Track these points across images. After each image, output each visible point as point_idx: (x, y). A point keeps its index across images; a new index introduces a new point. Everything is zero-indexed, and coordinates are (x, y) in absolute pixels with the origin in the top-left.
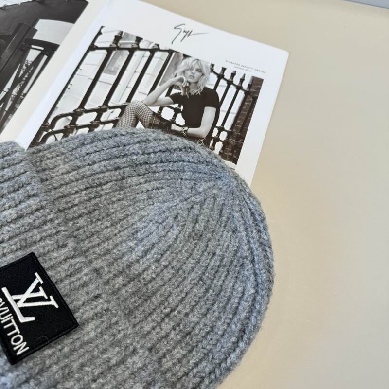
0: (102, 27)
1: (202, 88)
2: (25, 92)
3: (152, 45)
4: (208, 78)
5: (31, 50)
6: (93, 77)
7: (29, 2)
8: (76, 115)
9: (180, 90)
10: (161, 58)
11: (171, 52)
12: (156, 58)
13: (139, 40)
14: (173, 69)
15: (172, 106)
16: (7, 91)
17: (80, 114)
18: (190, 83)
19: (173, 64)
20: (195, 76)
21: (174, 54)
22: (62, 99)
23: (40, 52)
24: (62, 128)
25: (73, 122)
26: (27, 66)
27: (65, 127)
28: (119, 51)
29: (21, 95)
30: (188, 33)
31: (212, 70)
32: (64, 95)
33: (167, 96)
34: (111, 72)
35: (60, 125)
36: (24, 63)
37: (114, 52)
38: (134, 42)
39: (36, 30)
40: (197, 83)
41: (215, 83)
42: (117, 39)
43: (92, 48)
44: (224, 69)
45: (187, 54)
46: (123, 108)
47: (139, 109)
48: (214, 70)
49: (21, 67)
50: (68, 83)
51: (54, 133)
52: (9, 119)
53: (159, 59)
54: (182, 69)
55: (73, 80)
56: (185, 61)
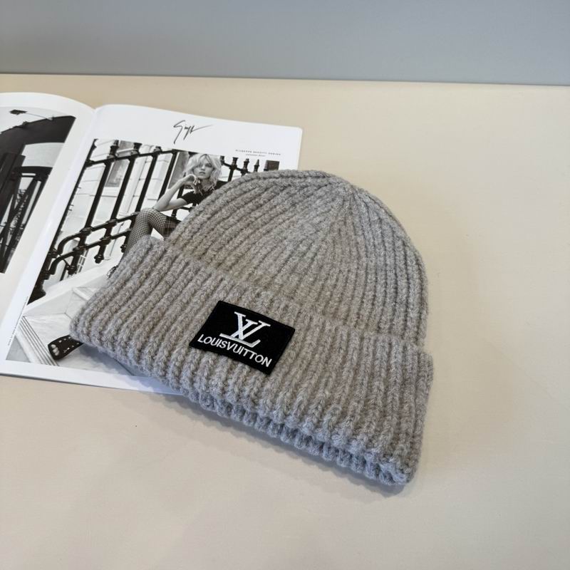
0: (95, 140)
1: (215, 182)
2: (24, 222)
3: (154, 148)
4: (220, 171)
5: (23, 179)
6: (95, 193)
7: (10, 129)
8: (83, 235)
9: (192, 188)
10: (165, 161)
11: (174, 152)
12: (160, 161)
13: (137, 146)
14: (180, 168)
15: (186, 206)
16: (4, 225)
17: (88, 233)
18: (201, 180)
19: (180, 164)
20: (206, 172)
21: (178, 154)
22: (65, 222)
23: (32, 179)
24: (71, 251)
25: (82, 243)
26: (20, 195)
27: (74, 249)
28: (118, 161)
29: (19, 227)
30: (190, 130)
31: (223, 163)
32: (67, 217)
33: (178, 197)
34: (113, 185)
35: (68, 248)
36: (17, 193)
37: (113, 164)
38: (132, 149)
39: (24, 157)
40: (209, 178)
41: (228, 175)
42: (114, 149)
43: (88, 163)
44: (235, 159)
45: (192, 151)
46: (133, 218)
47: (150, 216)
48: (226, 162)
49: (15, 198)
50: (69, 204)
51: (63, 258)
52: (12, 254)
53: (163, 162)
54: (191, 168)
55: (73, 200)
56: (191, 158)
